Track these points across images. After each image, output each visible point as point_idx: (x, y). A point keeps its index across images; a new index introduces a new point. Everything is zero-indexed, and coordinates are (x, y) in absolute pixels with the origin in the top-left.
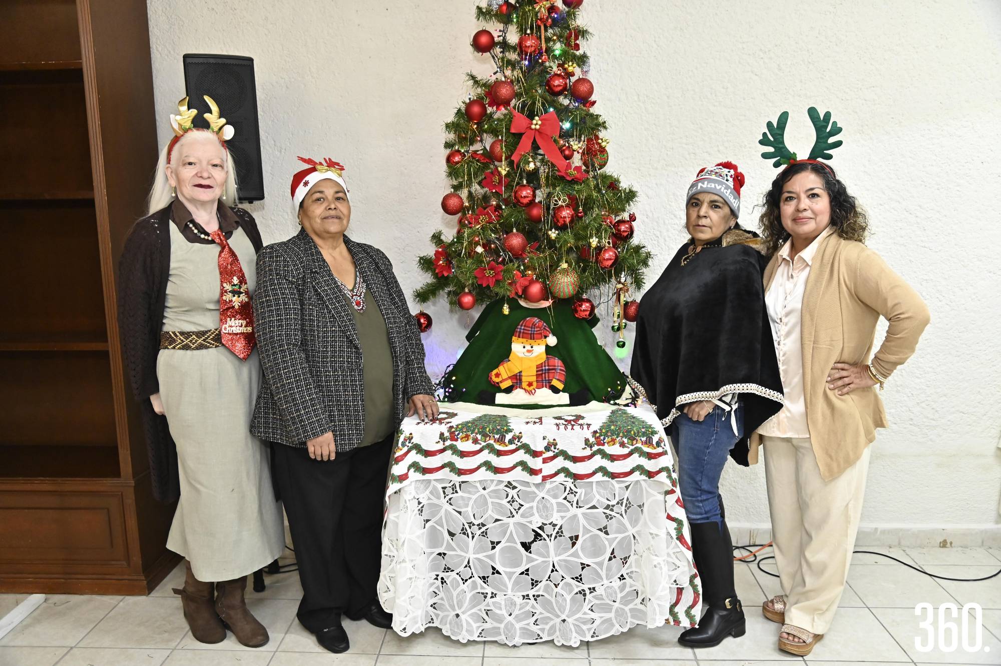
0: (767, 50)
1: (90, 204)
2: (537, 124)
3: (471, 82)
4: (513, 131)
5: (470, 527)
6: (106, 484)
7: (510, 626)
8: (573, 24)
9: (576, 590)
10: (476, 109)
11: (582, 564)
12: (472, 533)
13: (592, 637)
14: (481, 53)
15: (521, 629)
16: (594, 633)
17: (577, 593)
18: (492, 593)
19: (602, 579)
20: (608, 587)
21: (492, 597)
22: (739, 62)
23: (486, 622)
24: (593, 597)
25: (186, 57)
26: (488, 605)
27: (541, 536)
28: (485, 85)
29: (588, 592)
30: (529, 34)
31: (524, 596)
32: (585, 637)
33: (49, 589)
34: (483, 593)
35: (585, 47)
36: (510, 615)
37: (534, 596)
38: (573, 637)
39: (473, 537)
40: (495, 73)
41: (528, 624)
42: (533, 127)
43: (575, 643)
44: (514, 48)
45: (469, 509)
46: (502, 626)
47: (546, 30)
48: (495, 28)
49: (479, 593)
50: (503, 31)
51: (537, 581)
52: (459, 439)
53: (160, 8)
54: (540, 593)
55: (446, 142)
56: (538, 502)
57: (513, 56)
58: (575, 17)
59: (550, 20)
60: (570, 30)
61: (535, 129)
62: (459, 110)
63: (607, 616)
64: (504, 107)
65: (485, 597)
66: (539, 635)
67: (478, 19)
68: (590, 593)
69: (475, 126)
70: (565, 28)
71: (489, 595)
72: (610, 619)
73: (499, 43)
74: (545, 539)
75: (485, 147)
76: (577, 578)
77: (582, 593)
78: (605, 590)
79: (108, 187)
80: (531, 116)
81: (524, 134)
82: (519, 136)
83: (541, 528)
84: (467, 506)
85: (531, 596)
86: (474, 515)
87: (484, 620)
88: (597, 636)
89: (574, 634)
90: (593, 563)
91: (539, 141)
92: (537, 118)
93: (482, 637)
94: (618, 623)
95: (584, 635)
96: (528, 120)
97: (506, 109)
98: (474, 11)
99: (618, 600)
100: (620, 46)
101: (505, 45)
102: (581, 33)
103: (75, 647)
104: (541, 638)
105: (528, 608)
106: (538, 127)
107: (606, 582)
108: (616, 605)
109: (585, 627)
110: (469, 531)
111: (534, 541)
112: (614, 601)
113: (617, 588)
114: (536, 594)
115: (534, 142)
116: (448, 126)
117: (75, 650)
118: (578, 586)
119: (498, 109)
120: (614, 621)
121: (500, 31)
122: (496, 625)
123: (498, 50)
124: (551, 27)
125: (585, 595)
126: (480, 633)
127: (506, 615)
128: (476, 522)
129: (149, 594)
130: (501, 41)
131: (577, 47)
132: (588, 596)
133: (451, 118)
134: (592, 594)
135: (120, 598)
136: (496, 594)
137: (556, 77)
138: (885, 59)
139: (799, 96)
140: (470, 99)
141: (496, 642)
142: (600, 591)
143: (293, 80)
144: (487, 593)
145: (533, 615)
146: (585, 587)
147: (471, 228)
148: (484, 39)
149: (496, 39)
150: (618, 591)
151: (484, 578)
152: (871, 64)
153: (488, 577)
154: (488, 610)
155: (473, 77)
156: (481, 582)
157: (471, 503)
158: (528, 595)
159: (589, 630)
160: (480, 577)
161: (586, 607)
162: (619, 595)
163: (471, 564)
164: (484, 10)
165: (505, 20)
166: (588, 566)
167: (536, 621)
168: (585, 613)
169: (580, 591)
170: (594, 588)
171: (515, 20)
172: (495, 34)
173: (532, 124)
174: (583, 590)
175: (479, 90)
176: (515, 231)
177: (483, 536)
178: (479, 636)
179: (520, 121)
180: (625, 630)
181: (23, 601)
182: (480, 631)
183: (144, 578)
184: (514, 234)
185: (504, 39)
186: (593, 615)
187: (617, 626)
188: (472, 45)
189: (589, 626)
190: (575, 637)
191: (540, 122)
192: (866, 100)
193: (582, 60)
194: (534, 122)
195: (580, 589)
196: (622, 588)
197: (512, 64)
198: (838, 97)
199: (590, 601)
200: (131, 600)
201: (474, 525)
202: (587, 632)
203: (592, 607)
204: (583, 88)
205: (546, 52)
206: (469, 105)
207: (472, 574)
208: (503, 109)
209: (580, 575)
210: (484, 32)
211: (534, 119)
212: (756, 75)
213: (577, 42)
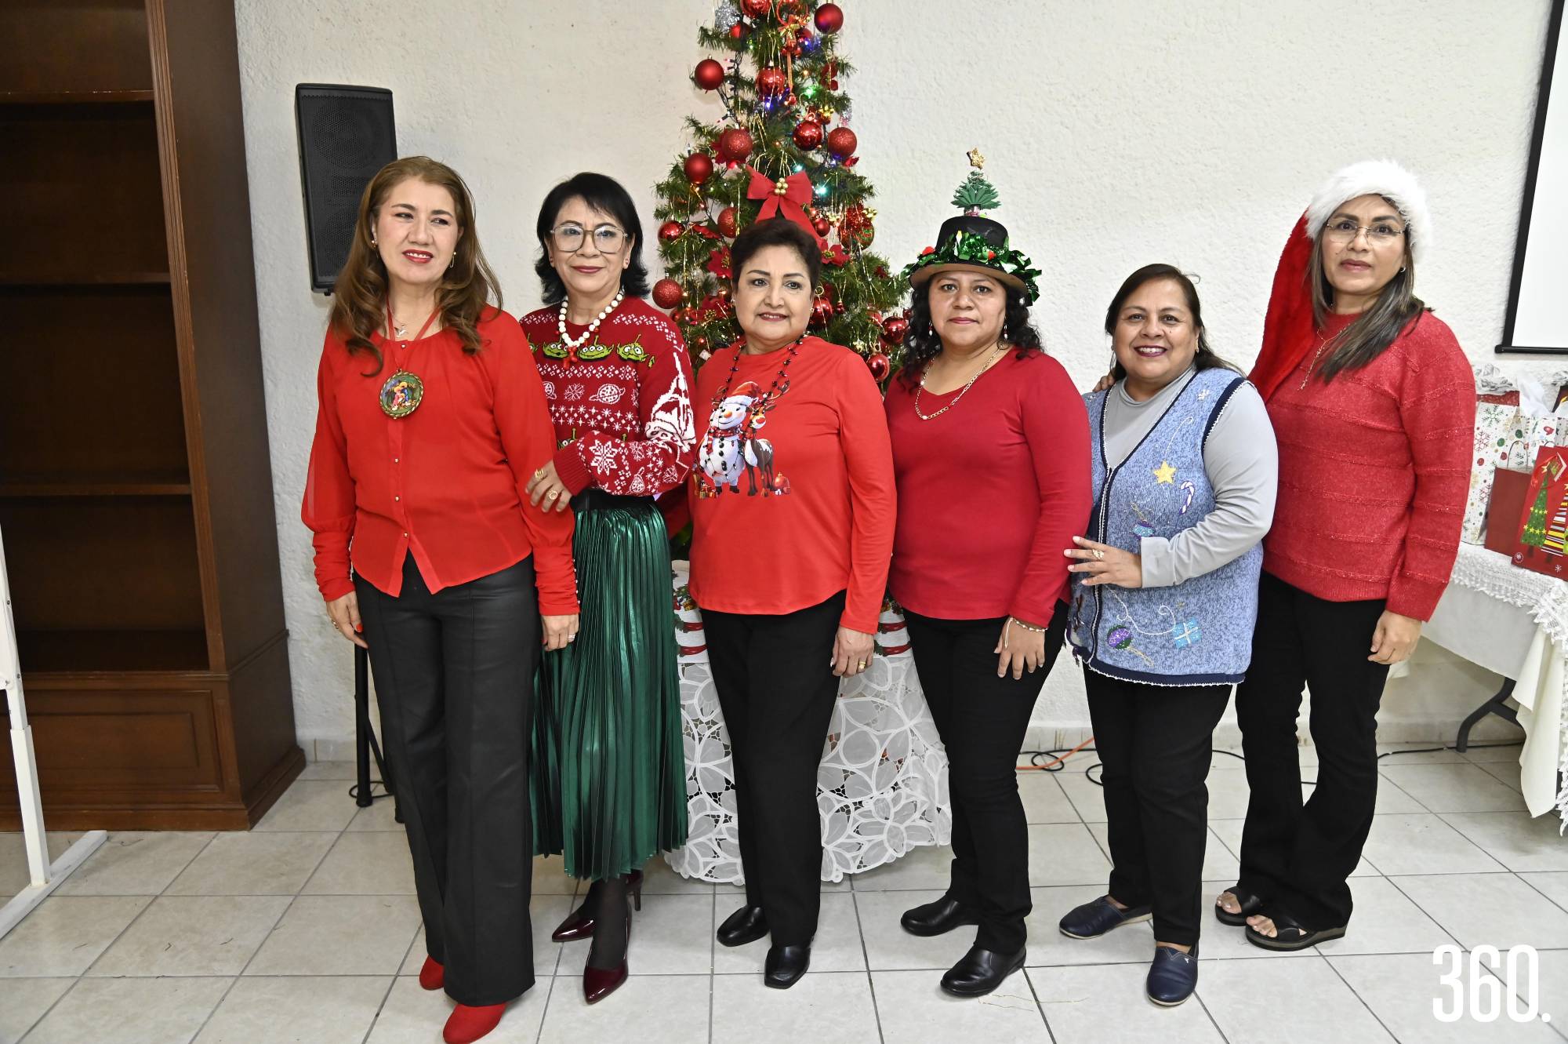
0: (1080, 95)
1: (166, 288)
2: (782, 188)
3: (692, 129)
4: (751, 196)
5: (696, 726)
6: (191, 678)
8: (829, 55)
9: (838, 807)
10: (699, 166)
11: (845, 771)
12: (699, 734)
13: (859, 867)
14: (704, 91)
16: (861, 862)
17: (838, 811)
18: (726, 816)
19: (871, 790)
20: (878, 800)
21: (725, 821)
22: (1045, 110)
23: (718, 857)
24: (859, 814)
25: (300, 88)
26: (720, 832)
28: (710, 133)
29: (852, 808)
30: (772, 68)
32: (849, 868)
33: (112, 823)
34: (713, 816)
35: (845, 85)
38: (834, 870)
39: (700, 739)
40: (724, 118)
42: (777, 191)
43: (837, 876)
44: (750, 85)
45: (695, 701)
47: (793, 62)
48: (724, 57)
49: (708, 816)
50: (735, 61)
52: (682, 607)
53: (253, 17)
55: (657, 210)
57: (748, 95)
58: (832, 46)
59: (799, 49)
60: (825, 62)
61: (780, 195)
62: (676, 167)
63: (877, 838)
64: (737, 164)
65: (717, 821)
67: (702, 45)
68: (856, 809)
69: (698, 189)
70: (819, 59)
71: (722, 819)
72: (881, 843)
73: (729, 77)
75: (710, 218)
76: (838, 790)
77: (846, 809)
78: (875, 804)
79: (190, 267)
80: (774, 177)
81: (764, 200)
82: (758, 203)
84: (692, 697)
86: (701, 710)
87: (716, 853)
88: (865, 866)
89: (836, 865)
90: (859, 769)
92: (782, 180)
93: (712, 876)
94: (891, 847)
95: (848, 866)
96: (769, 183)
97: (740, 167)
98: (697, 34)
99: (892, 817)
100: (888, 84)
101: (737, 81)
102: (840, 67)
103: (161, 895)
106: (783, 191)
107: (875, 793)
108: (889, 823)
109: (848, 856)
110: (695, 731)
112: (887, 819)
113: (889, 800)
116: (659, 188)
117: (159, 900)
118: (839, 802)
119: (729, 166)
120: (887, 845)
121: (731, 61)
123: (727, 87)
124: (800, 58)
125: (849, 812)
126: (710, 872)
128: (705, 720)
129: (251, 828)
130: (732, 74)
131: (835, 86)
132: (853, 814)
133: (664, 176)
134: (858, 811)
135: (213, 833)
136: (731, 817)
137: (808, 125)
138: (1230, 113)
139: (1123, 157)
140: (689, 152)
141: (731, 884)
142: (869, 805)
143: (441, 120)
144: (719, 816)
146: (849, 802)
147: (694, 325)
148: (710, 72)
149: (726, 72)
150: (891, 805)
151: (715, 795)
152: (1213, 118)
153: (720, 794)
154: (721, 840)
155: (694, 123)
156: (710, 800)
157: (698, 693)
159: (854, 858)
160: (709, 794)
161: (850, 830)
162: (893, 810)
163: (698, 776)
164: (710, 33)
165: (739, 45)
166: (852, 773)
168: (850, 837)
169: (842, 808)
170: (860, 803)
171: (751, 47)
172: (725, 65)
173: (776, 187)
174: (847, 806)
175: (703, 140)
177: (715, 737)
178: (707, 875)
179: (761, 182)
180: (901, 855)
181: (77, 839)
182: (709, 868)
183: (243, 806)
185: (737, 71)
186: (859, 839)
187: (891, 851)
188: (692, 79)
189: (855, 854)
190: (837, 870)
191: (786, 186)
192: (1206, 166)
193: (842, 104)
194: (779, 185)
195: (842, 805)
196: (895, 801)
197: (749, 108)
198: (1171, 160)
199: (855, 821)
200: (227, 836)
201: (701, 722)
202: (851, 862)
203: (857, 828)
204: (843, 140)
205: (793, 91)
206: (689, 161)
207: (699, 790)
208: (736, 166)
209: (843, 787)
210: (709, 62)
211: (778, 181)
212: (1067, 128)
213: (835, 79)
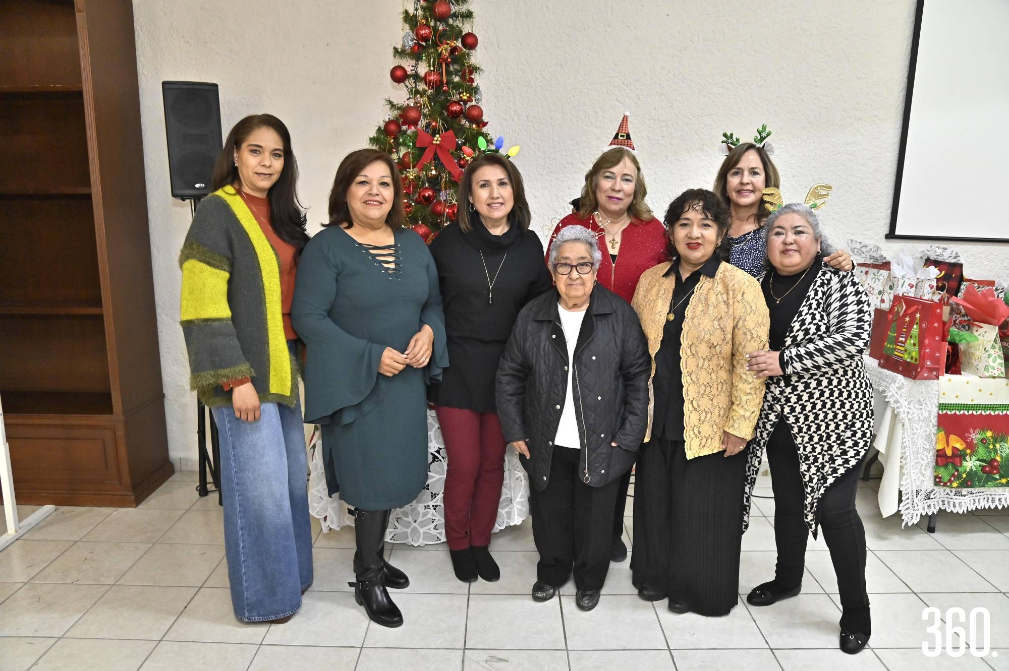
0: (628, 84)
1: (89, 197)
2: (437, 140)
3: (389, 106)
4: (418, 145)
6: (101, 419)
7: (415, 531)
8: (468, 62)
10: (393, 127)
14: (397, 83)
15: (424, 533)
22: (607, 93)
25: (164, 83)
26: (398, 514)
27: (438, 458)
28: (399, 108)
30: (433, 71)
31: (425, 506)
33: (59, 502)
35: (478, 80)
36: (415, 522)
37: (433, 506)
40: (408, 99)
41: (429, 529)
42: (434, 142)
44: (423, 80)
46: (409, 530)
47: (447, 67)
48: (408, 65)
50: (415, 66)
51: (435, 494)
53: (146, 41)
54: (438, 504)
56: (435, 431)
57: (421, 87)
58: (470, 56)
60: (466, 66)
61: (436, 144)
62: (380, 127)
64: (414, 126)
66: (438, 538)
67: (395, 57)
69: (392, 140)
70: (462, 65)
73: (411, 76)
74: (440, 461)
75: (399, 157)
79: (103, 185)
80: (434, 134)
81: (426, 148)
82: (422, 150)
83: (438, 452)
85: (431, 507)
91: (439, 153)
92: (438, 136)
96: (430, 137)
97: (415, 128)
98: (392, 51)
101: (416, 77)
102: (474, 69)
103: (79, 541)
104: (440, 540)
105: (429, 516)
106: (438, 142)
111: (433, 462)
114: (435, 504)
115: (436, 154)
116: (371, 139)
117: (78, 543)
119: (409, 127)
121: (412, 66)
122: (405, 530)
123: (411, 81)
126: (393, 537)
127: (412, 522)
129: (137, 506)
130: (413, 74)
131: (472, 80)
133: (373, 134)
135: (114, 509)
137: (454, 104)
138: (719, 94)
139: (654, 120)
140: (389, 119)
145: (433, 522)
148: (399, 73)
149: (409, 73)
152: (709, 97)
155: (391, 103)
158: (428, 506)
164: (400, 50)
165: (417, 57)
167: (435, 526)
171: (424, 58)
172: (408, 69)
173: (434, 140)
175: (396, 112)
176: (420, 222)
178: (391, 539)
179: (426, 137)
181: (37, 509)
182: (392, 535)
183: (131, 494)
184: (420, 226)
185: (415, 72)
188: (390, 76)
191: (440, 139)
192: (705, 125)
193: (474, 91)
194: (435, 139)
197: (423, 93)
198: (684, 122)
200: (122, 510)
204: (475, 113)
205: (447, 83)
206: (388, 124)
208: (413, 127)
210: (399, 67)
211: (435, 136)
212: (620, 103)
213: (472, 76)
